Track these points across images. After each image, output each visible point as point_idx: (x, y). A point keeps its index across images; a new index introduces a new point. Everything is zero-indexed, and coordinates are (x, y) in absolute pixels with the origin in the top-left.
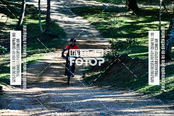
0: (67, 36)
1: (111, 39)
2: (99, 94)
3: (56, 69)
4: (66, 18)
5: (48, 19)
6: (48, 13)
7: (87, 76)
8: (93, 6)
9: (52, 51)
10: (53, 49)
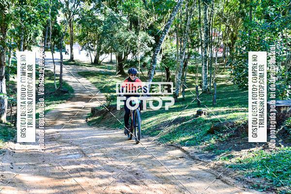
0: (75, 92)
1: (106, 94)
2: (97, 133)
3: (66, 115)
4: (74, 79)
5: (61, 80)
6: (61, 76)
7: (89, 120)
8: (93, 71)
9: (64, 102)
10: (64, 101)
